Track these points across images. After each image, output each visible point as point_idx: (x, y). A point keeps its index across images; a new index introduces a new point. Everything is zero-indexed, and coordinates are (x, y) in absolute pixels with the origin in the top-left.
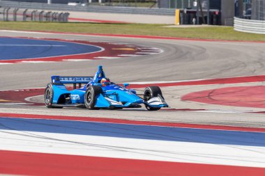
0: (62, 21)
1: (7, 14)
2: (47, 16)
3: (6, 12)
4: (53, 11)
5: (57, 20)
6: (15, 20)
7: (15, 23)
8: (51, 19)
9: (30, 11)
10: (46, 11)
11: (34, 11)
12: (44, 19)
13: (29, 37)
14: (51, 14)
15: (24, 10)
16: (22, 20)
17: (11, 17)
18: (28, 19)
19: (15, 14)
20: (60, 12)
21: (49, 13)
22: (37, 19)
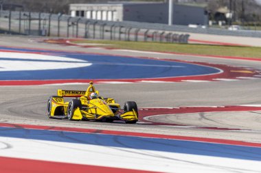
0: (182, 42)
1: (129, 34)
2: (168, 37)
3: (127, 32)
4: (174, 33)
5: (178, 42)
6: (136, 40)
7: (136, 43)
8: (171, 40)
9: (151, 32)
10: (167, 32)
11: (155, 32)
12: (165, 40)
13: (149, 57)
14: (171, 36)
15: (145, 30)
16: (143, 40)
17: (132, 37)
18: (149, 40)
19: (136, 34)
20: (180, 33)
21: (170, 34)
22: (158, 39)
